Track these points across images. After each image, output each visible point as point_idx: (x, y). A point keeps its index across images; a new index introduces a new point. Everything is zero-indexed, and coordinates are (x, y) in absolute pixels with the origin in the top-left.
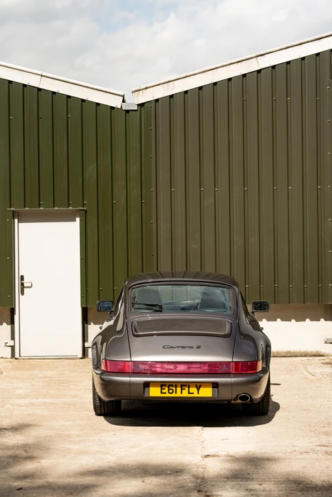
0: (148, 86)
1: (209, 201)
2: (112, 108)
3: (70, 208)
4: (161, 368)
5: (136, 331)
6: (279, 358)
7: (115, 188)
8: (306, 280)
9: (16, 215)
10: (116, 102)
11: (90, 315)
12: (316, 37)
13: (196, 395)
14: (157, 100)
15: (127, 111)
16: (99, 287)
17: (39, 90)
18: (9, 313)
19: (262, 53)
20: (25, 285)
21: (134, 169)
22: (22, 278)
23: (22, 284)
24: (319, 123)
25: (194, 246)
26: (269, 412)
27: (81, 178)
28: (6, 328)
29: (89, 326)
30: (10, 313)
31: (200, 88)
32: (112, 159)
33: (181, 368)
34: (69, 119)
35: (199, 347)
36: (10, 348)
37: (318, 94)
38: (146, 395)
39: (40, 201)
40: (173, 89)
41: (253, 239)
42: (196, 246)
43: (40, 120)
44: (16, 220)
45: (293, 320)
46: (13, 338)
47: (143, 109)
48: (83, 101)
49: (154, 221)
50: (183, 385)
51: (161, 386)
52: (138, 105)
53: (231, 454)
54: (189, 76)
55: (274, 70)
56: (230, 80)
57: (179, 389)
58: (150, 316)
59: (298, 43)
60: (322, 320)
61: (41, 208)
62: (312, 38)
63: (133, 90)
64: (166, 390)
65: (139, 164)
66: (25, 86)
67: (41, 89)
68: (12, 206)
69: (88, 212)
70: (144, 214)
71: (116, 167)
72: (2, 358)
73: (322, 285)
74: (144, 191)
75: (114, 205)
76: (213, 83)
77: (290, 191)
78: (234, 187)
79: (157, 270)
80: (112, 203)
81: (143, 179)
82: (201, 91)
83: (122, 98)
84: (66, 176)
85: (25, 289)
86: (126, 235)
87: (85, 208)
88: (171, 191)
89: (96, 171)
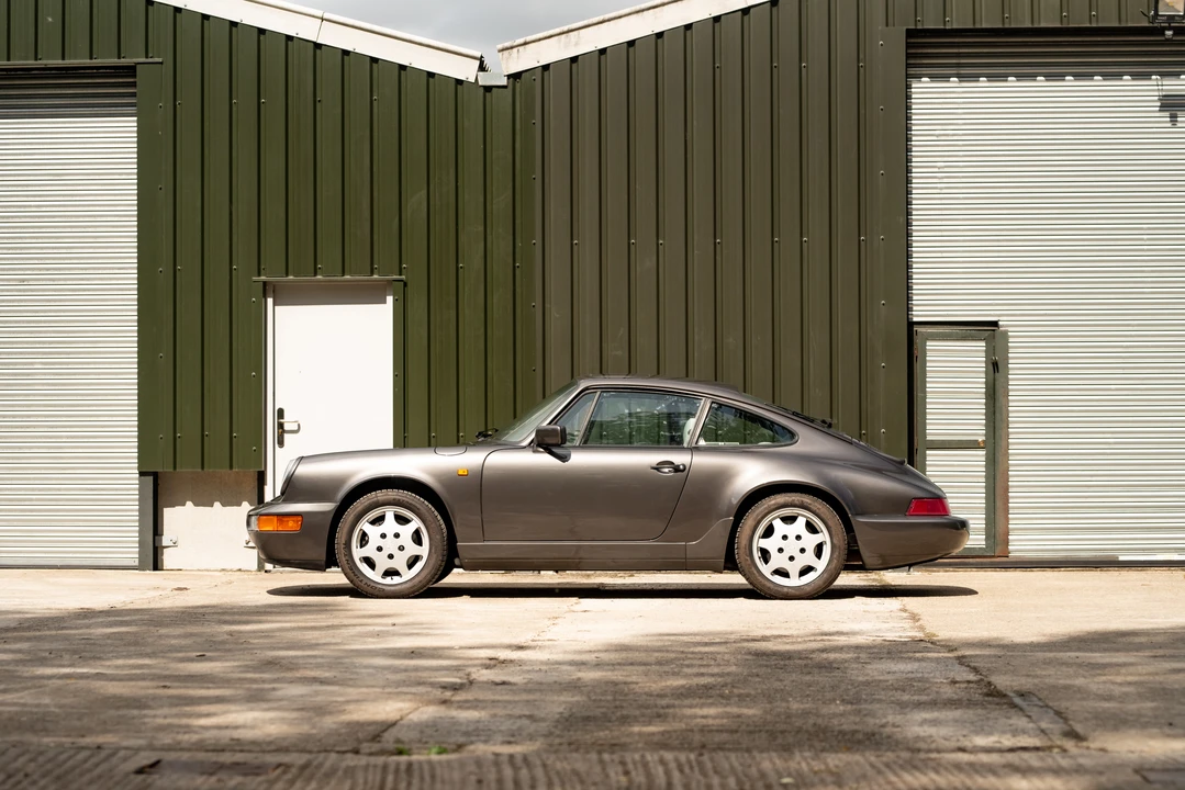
0: (529, 38)
1: (643, 265)
2: (459, 82)
3: (375, 276)
7: (462, 239)
9: (269, 288)
10: (466, 71)
14: (546, 68)
15: (488, 89)
16: (429, 432)
17: (317, 46)
20: (286, 428)
21: (501, 202)
22: (281, 413)
23: (281, 426)
24: (862, 111)
25: (616, 352)
27: (397, 218)
30: (256, 483)
31: (631, 43)
32: (457, 182)
34: (375, 103)
37: (861, 56)
39: (315, 264)
40: (576, 44)
41: (731, 340)
42: (619, 353)
43: (318, 104)
44: (270, 301)
47: (518, 85)
48: (402, 68)
49: (538, 303)
52: (509, 76)
54: (609, 20)
55: (775, 9)
56: (688, 27)
61: (319, 277)
63: (500, 46)
65: (510, 192)
66: (289, 38)
67: (321, 45)
68: (262, 272)
69: (409, 284)
70: (518, 290)
71: (466, 196)
72: (239, 573)
73: (867, 430)
74: (519, 244)
75: (460, 270)
76: (657, 34)
77: (805, 245)
78: (696, 238)
79: (544, 397)
80: (457, 268)
81: (518, 221)
82: (631, 49)
83: (478, 62)
84: (366, 214)
85: (285, 435)
86: (482, 331)
87: (403, 277)
88: (572, 244)
89: (425, 204)
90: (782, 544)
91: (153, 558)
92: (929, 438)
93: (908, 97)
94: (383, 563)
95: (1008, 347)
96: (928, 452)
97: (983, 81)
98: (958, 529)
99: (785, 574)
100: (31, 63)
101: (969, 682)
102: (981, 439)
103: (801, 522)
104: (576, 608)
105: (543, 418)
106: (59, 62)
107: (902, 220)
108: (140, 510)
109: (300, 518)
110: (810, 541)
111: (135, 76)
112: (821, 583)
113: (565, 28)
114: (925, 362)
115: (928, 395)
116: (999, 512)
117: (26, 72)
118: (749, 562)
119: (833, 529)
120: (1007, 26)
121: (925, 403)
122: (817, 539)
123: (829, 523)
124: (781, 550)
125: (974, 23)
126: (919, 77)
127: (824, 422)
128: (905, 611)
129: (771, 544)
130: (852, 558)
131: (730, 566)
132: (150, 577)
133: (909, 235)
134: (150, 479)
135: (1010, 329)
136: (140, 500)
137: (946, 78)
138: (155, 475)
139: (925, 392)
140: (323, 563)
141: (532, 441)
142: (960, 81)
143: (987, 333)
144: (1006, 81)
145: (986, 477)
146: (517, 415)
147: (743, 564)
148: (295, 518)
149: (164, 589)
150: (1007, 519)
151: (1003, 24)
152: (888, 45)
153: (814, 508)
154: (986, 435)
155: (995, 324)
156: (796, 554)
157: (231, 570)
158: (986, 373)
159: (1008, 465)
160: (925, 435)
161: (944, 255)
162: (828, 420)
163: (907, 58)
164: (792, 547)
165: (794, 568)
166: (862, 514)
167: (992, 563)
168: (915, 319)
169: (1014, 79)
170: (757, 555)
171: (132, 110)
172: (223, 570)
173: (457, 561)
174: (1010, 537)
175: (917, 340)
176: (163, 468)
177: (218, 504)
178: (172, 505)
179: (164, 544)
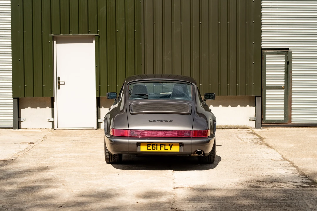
1: (177, 31)
3: (89, 34)
4: (148, 134)
5: (132, 111)
6: (220, 130)
7: (117, 22)
8: (238, 81)
9: (55, 39)
11: (102, 102)
13: (169, 150)
16: (107, 84)
21: (130, 10)
22: (59, 78)
23: (59, 82)
25: (168, 59)
26: (214, 162)
27: (96, 15)
28: (48, 110)
29: (101, 109)
30: (51, 101)
32: (116, 3)
33: (160, 134)
35: (171, 121)
36: (51, 123)
38: (138, 151)
39: (70, 30)
41: (205, 55)
44: (55, 42)
45: (230, 106)
46: (53, 116)
49: (142, 43)
50: (161, 145)
51: (148, 145)
53: (191, 186)
57: (159, 147)
58: (140, 102)
60: (248, 106)
61: (71, 34)
64: (151, 147)
65: (133, 7)
68: (52, 33)
69: (100, 37)
70: (136, 39)
71: (119, 8)
72: (46, 129)
73: (248, 84)
74: (136, 24)
75: (117, 32)
77: (228, 24)
78: (193, 22)
80: (116, 31)
81: (136, 17)
84: (86, 14)
85: (60, 85)
86: (124, 52)
87: (98, 34)
88: (153, 24)
89: (105, 11)
91: (18, 125)
92: (267, 85)
95: (292, 57)
96: (266, 90)
102: (283, 86)
108: (13, 109)
114: (266, 61)
116: (289, 110)
121: (266, 74)
132: (17, 131)
133: (261, 21)
134: (17, 100)
135: (293, 51)
136: (13, 106)
139: (266, 71)
143: (285, 52)
145: (285, 98)
150: (291, 111)
154: (285, 85)
155: (288, 49)
157: (43, 129)
158: (285, 65)
159: (291, 94)
160: (265, 85)
161: (272, 27)
167: (286, 125)
168: (263, 48)
172: (41, 129)
174: (292, 117)
175: (263, 54)
176: (21, 96)
177: (38, 108)
178: (24, 108)
179: (21, 121)
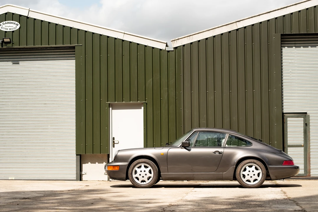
0: (179, 38)
1: (210, 98)
2: (161, 50)
3: (139, 102)
7: (162, 91)
9: (110, 105)
10: (162, 47)
12: (267, 12)
14: (184, 46)
15: (168, 51)
16: (153, 143)
17: (123, 41)
18: (107, 157)
19: (239, 20)
20: (115, 142)
21: (172, 82)
22: (114, 138)
23: (114, 142)
24: (269, 56)
27: (144, 86)
31: (207, 39)
32: (160, 76)
34: (138, 56)
36: (107, 176)
37: (269, 41)
39: (123, 98)
40: (192, 39)
41: (234, 118)
42: (204, 122)
43: (123, 56)
44: (111, 109)
47: (176, 50)
48: (146, 46)
49: (182, 108)
52: (174, 48)
54: (201, 33)
55: (245, 29)
56: (222, 34)
59: (258, 15)
61: (124, 102)
62: (265, 12)
63: (172, 40)
65: (175, 79)
66: (116, 39)
67: (124, 40)
68: (109, 101)
69: (148, 104)
70: (177, 105)
71: (163, 80)
72: (103, 181)
73: (271, 142)
74: (177, 93)
75: (161, 100)
76: (213, 36)
77: (254, 92)
78: (224, 90)
79: (184, 134)
80: (161, 99)
81: (177, 87)
82: (207, 40)
83: (166, 44)
84: (136, 85)
85: (115, 144)
86: (167, 116)
87: (146, 102)
88: (191, 93)
89: (152, 83)
90: (249, 173)
91: (80, 177)
92: (288, 144)
93: (282, 52)
94: (141, 179)
95: (309, 120)
96: (288, 148)
97: (302, 48)
98: (296, 169)
99: (250, 181)
100: (47, 46)
101: (299, 210)
102: (302, 144)
103: (254, 167)
104: (193, 190)
105: (184, 139)
106: (54, 46)
107: (280, 85)
108: (76, 165)
109: (119, 167)
110: (256, 172)
111: (75, 49)
112: (259, 183)
113: (189, 35)
114: (287, 123)
115: (288, 133)
116: (308, 164)
117: (46, 48)
118: (240, 178)
119: (262, 169)
120: (308, 33)
121: (287, 135)
122: (258, 172)
123: (261, 167)
124: (248, 175)
125: (299, 32)
126: (284, 47)
127: (260, 140)
128: (282, 191)
129: (245, 173)
130: (268, 177)
131: (234, 179)
132: (79, 182)
133: (282, 89)
134: (79, 156)
135: (310, 114)
136: (76, 162)
137: (292, 47)
138: (80, 155)
139: (287, 132)
140: (125, 179)
141: (181, 146)
142: (296, 48)
143: (304, 116)
144: (308, 48)
145: (304, 155)
146: (177, 138)
147: (238, 178)
148: (117, 167)
149: (83, 186)
150: (310, 166)
151: (307, 32)
152: (276, 38)
153: (257, 163)
154: (304, 143)
155: (306, 113)
156: (253, 176)
157: (101, 181)
158: (304, 126)
159: (310, 151)
160: (287, 143)
161: (292, 95)
162: (261, 139)
163: (281, 42)
164: (251, 174)
165: (252, 180)
166: (270, 165)
167: (306, 178)
168: (284, 112)
169: (310, 47)
170: (242, 176)
171: (74, 58)
172: (99, 181)
173: (161, 178)
174: (311, 171)
175: (285, 118)
176: (82, 153)
177: (97, 163)
178: (85, 163)
179: (83, 174)
